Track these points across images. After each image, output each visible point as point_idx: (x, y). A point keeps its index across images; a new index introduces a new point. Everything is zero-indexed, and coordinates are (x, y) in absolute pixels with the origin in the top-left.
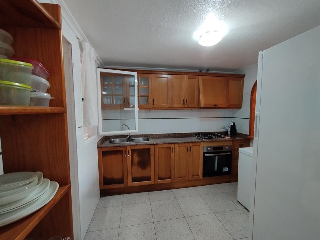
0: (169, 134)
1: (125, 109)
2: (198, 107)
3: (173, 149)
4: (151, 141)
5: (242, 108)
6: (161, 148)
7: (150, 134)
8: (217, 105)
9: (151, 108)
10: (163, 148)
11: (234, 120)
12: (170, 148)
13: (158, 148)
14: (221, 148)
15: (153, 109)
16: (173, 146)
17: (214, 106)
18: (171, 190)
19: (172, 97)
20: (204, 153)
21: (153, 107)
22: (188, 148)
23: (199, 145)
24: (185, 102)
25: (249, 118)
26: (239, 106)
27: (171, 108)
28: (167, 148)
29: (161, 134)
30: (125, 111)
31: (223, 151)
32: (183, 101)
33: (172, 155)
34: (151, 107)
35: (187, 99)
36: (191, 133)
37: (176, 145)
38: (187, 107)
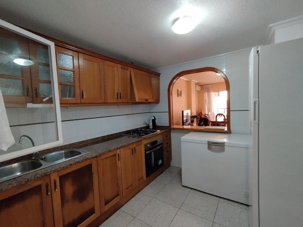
0: (96, 138)
1: (29, 105)
2: (130, 102)
3: (119, 155)
4: (85, 153)
5: (159, 103)
6: (106, 158)
7: (71, 144)
8: (148, 100)
9: (77, 104)
10: (107, 158)
11: (155, 114)
12: (115, 155)
13: (102, 160)
14: (156, 142)
15: (81, 105)
16: (118, 151)
17: (146, 101)
18: (119, 210)
19: (105, 89)
20: (146, 151)
21: (82, 102)
22: (132, 150)
23: (141, 144)
24: (119, 96)
25: (168, 111)
26: (157, 101)
27: (105, 103)
28: (113, 156)
29: (87, 141)
30: (29, 108)
31: (157, 145)
32: (117, 94)
33: (119, 163)
34: (79, 102)
35: (121, 93)
36: (120, 132)
37: (122, 149)
38: (121, 102)
